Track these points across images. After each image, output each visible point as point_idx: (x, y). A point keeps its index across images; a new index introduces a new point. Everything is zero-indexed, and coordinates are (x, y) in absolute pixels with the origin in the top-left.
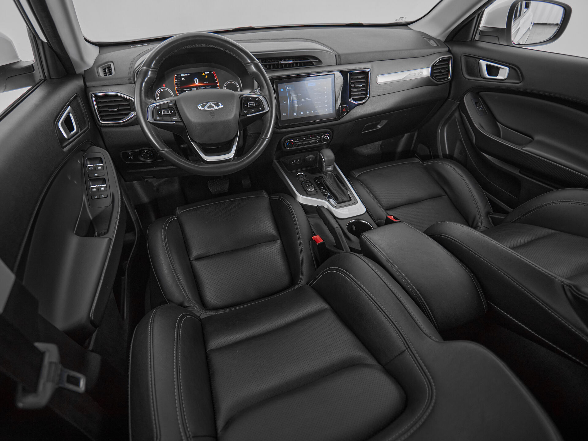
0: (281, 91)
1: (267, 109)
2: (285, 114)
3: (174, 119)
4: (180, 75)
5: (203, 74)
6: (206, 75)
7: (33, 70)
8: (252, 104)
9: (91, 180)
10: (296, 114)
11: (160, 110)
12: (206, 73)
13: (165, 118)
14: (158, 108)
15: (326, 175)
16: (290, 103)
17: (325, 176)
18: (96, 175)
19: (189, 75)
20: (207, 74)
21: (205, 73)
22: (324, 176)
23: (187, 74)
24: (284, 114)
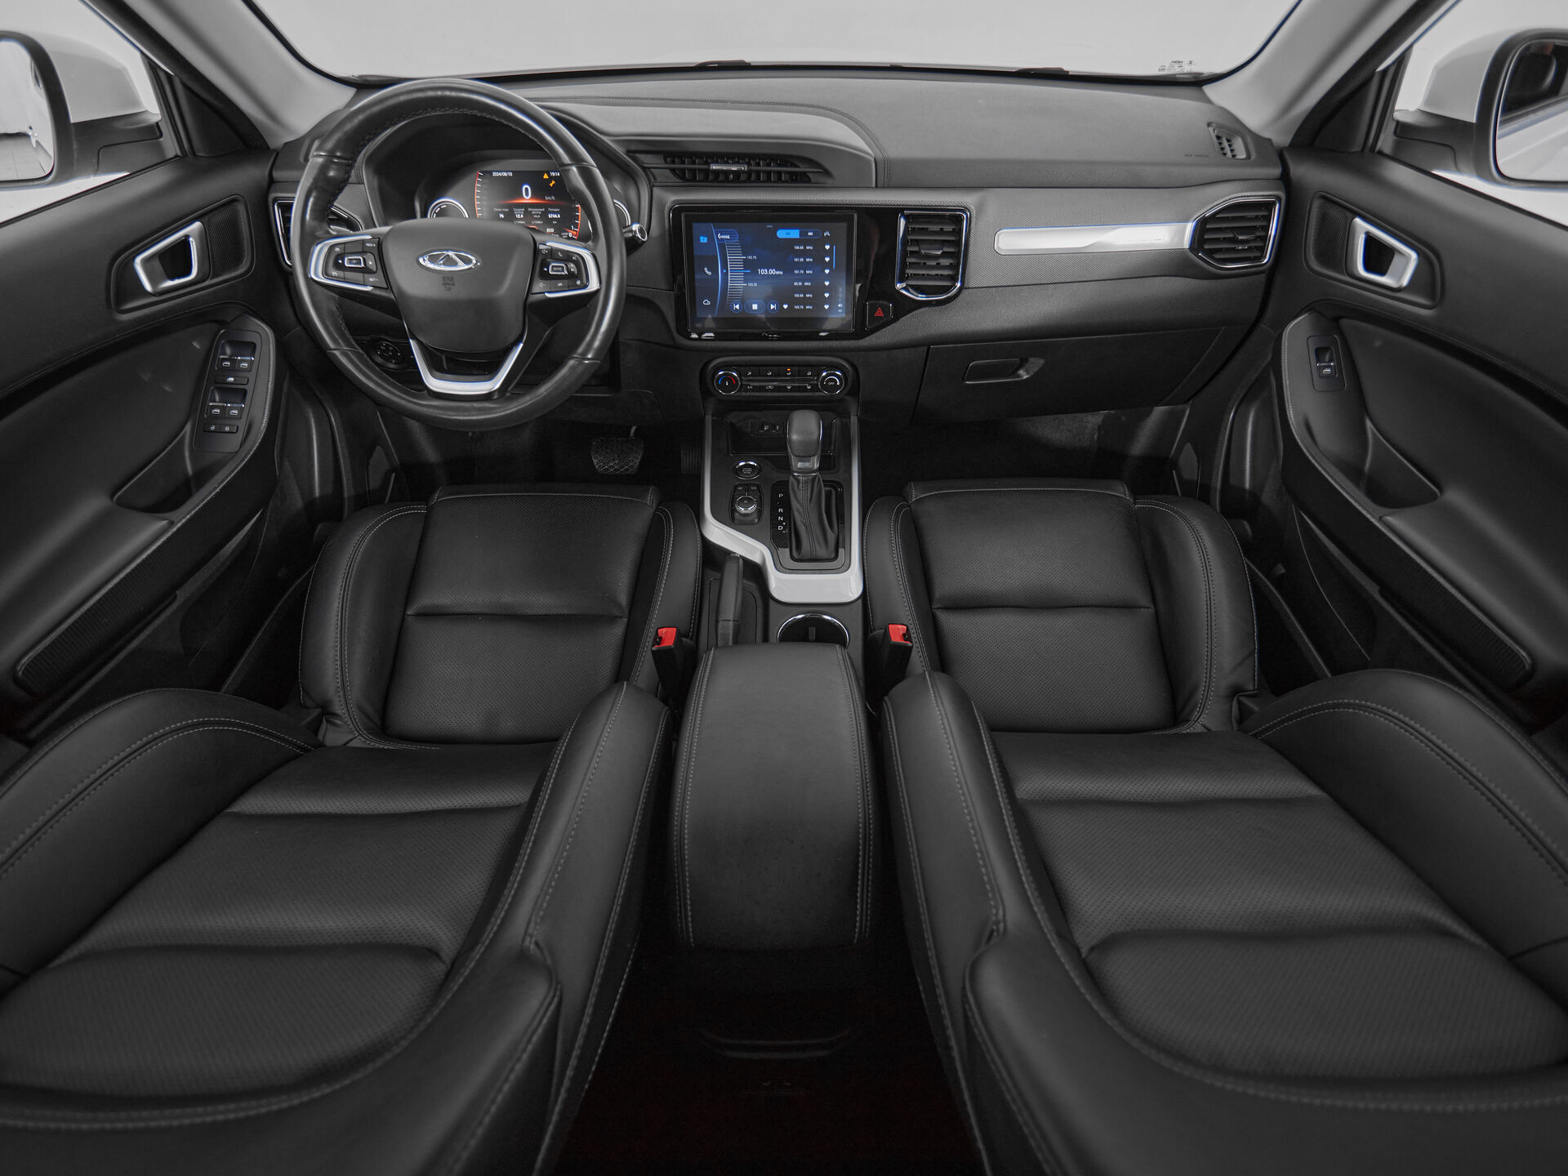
0: (702, 241)
1: (594, 285)
2: (709, 303)
3: (371, 280)
4: (490, 173)
5: (546, 176)
6: (551, 178)
7: (158, 134)
8: (560, 269)
9: (219, 389)
10: (738, 307)
11: (341, 256)
12: (553, 174)
13: (349, 275)
14: (337, 249)
15: (798, 481)
16: (725, 275)
17: (795, 483)
18: (231, 379)
19: (511, 174)
20: (555, 178)
21: (549, 175)
22: (792, 484)
23: (507, 172)
24: (706, 302)
